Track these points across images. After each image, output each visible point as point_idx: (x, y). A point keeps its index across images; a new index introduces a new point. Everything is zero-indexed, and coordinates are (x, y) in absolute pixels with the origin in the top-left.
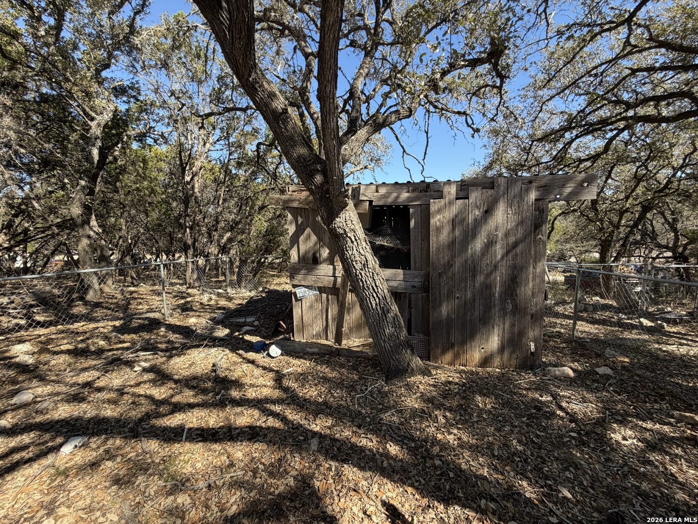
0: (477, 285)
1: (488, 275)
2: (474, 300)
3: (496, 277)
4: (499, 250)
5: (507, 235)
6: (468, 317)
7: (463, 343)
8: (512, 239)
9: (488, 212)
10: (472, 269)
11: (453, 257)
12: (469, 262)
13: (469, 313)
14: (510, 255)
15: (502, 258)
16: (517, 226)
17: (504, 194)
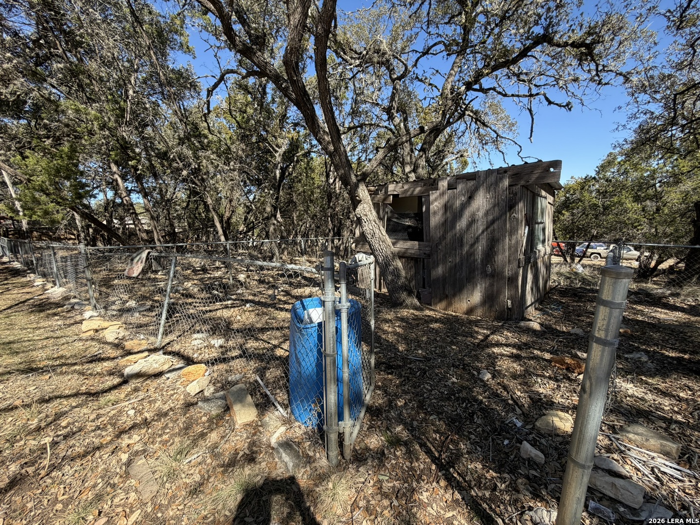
0: (464, 253)
1: (472, 245)
2: (462, 264)
3: (478, 247)
4: (480, 227)
5: (487, 214)
6: (458, 276)
7: (454, 295)
8: (490, 218)
9: (471, 198)
10: (459, 241)
11: (445, 232)
12: (458, 235)
13: (458, 274)
14: (489, 230)
15: (483, 232)
16: (494, 206)
17: (483, 183)
